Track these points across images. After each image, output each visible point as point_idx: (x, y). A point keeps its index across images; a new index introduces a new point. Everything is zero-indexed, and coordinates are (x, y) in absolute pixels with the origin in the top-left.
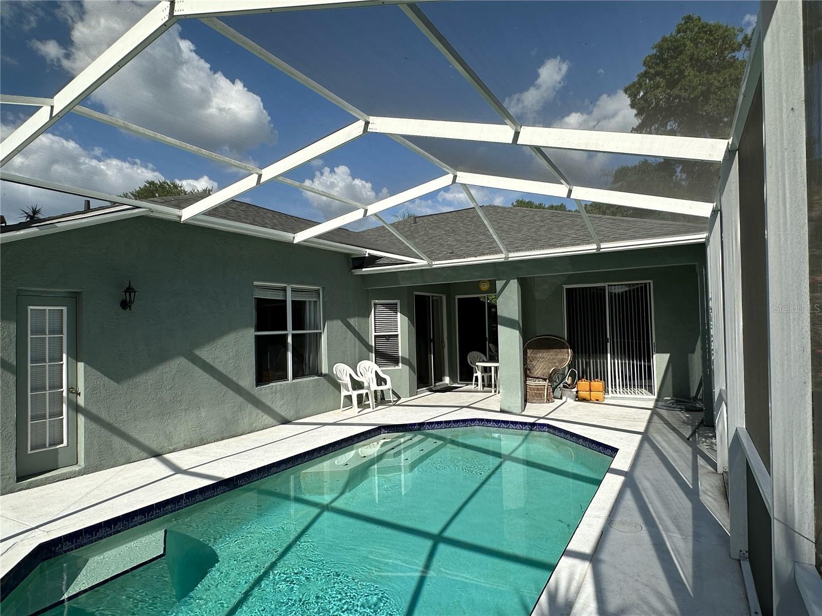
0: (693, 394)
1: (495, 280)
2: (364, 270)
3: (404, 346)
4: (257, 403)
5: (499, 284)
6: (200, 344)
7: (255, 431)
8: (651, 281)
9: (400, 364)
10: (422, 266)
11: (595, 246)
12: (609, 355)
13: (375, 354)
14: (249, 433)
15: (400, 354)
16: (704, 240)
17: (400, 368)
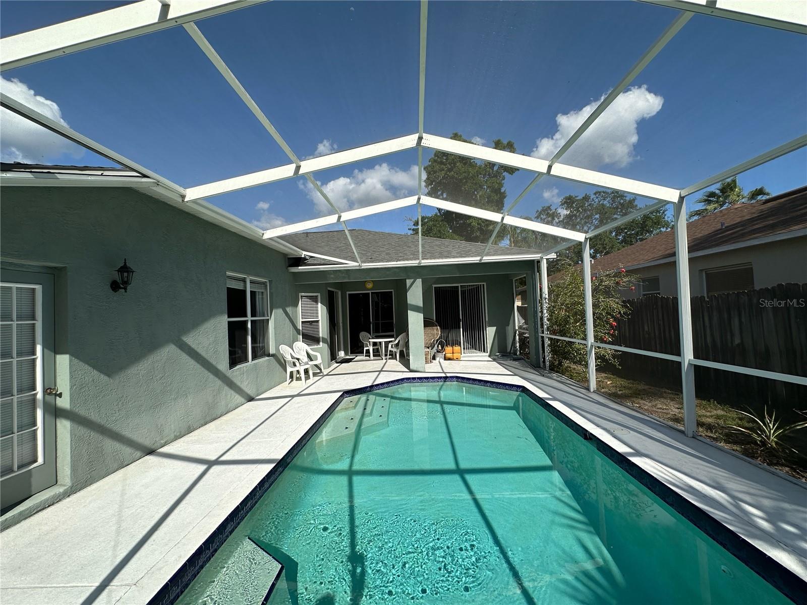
0: (509, 350)
1: (406, 279)
2: (300, 268)
3: (323, 330)
4: (231, 384)
5: (409, 282)
6: (187, 330)
7: (230, 412)
8: (485, 284)
9: (321, 343)
10: (353, 266)
11: (478, 258)
12: (461, 329)
13: (302, 336)
14: (225, 414)
15: (321, 336)
16: (539, 258)
17: (321, 346)
